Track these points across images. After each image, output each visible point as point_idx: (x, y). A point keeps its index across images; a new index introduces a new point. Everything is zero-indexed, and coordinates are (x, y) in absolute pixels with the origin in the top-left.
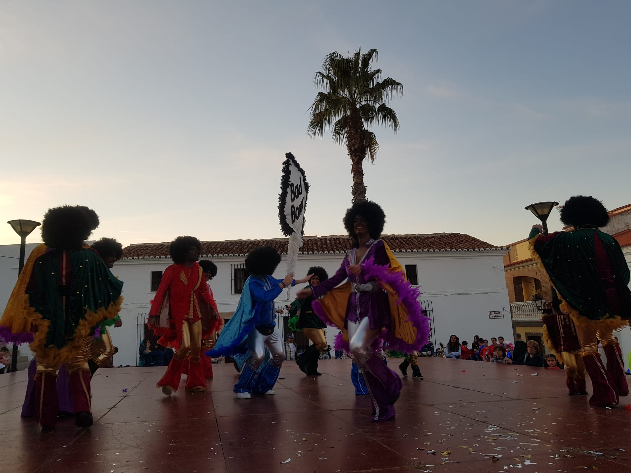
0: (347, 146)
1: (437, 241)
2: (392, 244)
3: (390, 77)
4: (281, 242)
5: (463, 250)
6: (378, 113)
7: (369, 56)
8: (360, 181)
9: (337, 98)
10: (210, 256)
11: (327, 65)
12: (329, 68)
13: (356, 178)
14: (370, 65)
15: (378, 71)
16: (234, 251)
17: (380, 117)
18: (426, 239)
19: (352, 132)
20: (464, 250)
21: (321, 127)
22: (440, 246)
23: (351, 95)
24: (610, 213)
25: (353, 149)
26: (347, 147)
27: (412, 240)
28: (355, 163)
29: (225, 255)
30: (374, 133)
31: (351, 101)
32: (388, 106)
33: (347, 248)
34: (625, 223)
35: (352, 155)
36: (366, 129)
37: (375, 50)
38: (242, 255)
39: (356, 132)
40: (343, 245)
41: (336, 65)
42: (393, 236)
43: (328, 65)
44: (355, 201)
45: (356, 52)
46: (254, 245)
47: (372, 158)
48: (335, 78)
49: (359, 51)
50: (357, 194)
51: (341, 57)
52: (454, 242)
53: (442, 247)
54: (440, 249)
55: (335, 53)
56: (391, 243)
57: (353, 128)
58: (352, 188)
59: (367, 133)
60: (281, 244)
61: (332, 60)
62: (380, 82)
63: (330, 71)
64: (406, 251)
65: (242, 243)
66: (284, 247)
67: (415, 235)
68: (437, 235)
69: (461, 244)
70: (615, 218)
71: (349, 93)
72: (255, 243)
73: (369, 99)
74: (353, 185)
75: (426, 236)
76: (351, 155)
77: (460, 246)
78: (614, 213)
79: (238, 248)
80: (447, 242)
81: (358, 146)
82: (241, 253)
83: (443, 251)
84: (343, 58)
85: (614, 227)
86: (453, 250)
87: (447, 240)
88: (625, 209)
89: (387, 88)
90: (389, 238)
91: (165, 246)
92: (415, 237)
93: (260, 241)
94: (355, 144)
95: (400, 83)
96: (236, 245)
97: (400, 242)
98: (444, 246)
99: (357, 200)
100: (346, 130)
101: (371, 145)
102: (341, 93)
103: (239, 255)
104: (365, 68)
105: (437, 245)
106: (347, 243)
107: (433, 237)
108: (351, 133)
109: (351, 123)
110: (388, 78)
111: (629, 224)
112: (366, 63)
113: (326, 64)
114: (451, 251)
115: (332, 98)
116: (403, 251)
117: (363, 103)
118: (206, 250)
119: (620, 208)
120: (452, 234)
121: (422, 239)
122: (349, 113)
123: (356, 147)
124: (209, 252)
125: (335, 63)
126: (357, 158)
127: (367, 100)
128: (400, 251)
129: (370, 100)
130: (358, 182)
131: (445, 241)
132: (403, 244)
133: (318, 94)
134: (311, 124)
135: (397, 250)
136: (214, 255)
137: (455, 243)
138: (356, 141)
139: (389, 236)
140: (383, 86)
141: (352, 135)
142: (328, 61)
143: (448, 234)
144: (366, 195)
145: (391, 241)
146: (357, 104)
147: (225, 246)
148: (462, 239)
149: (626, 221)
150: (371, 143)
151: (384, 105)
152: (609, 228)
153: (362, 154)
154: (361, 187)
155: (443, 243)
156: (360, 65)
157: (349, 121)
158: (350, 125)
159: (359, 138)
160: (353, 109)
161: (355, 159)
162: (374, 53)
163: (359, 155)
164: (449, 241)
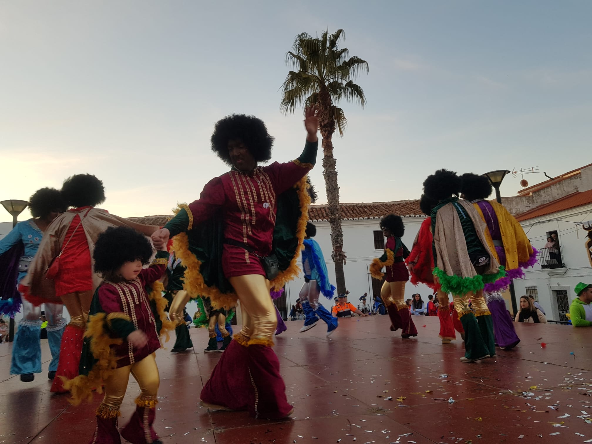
1: (402, 207)
2: (361, 212)
3: (355, 56)
6: (346, 89)
7: (337, 36)
8: (330, 154)
9: (306, 76)
12: (299, 48)
13: (326, 152)
14: (337, 44)
15: (344, 50)
17: (348, 93)
18: (392, 206)
19: (322, 108)
21: (293, 105)
23: (320, 73)
24: (560, 177)
25: (323, 124)
27: (379, 207)
28: (325, 137)
30: (342, 109)
31: (320, 79)
32: (354, 83)
33: (320, 217)
34: (574, 186)
36: (334, 105)
37: (342, 30)
39: (326, 108)
40: (316, 214)
41: (305, 45)
42: (362, 204)
43: (298, 45)
44: (326, 173)
45: (324, 33)
47: (341, 133)
48: (305, 57)
49: (327, 32)
50: (328, 166)
51: (310, 37)
53: (407, 214)
54: (405, 215)
55: (304, 34)
56: (360, 210)
57: (323, 105)
58: (322, 161)
59: (335, 109)
61: (302, 41)
62: (347, 61)
63: (300, 51)
64: (374, 218)
67: (382, 202)
68: (403, 202)
70: (565, 182)
71: (318, 72)
73: (336, 77)
74: (324, 158)
75: (392, 203)
76: (321, 130)
78: (564, 177)
80: (412, 208)
81: (328, 122)
83: (407, 217)
84: (311, 39)
85: (564, 190)
86: (417, 216)
87: (411, 207)
88: (574, 173)
89: (353, 66)
90: (358, 206)
91: (149, 219)
92: (382, 205)
94: (324, 119)
95: (366, 61)
97: (368, 209)
98: (409, 213)
99: (327, 172)
101: (340, 121)
102: (310, 71)
104: (332, 47)
105: (403, 211)
106: (320, 212)
107: (398, 204)
109: (321, 100)
110: (354, 56)
111: (578, 187)
112: (333, 43)
113: (297, 44)
114: (415, 217)
115: (302, 76)
116: (371, 218)
117: (331, 81)
119: (570, 173)
121: (388, 207)
122: (318, 91)
123: (326, 122)
125: (304, 44)
126: (327, 133)
127: (335, 78)
128: (369, 218)
129: (338, 78)
130: (328, 155)
131: (410, 207)
132: (371, 212)
133: (288, 73)
134: (283, 101)
135: (366, 218)
138: (325, 117)
139: (358, 204)
140: (349, 64)
141: (322, 111)
142: (298, 41)
143: (412, 201)
144: (336, 167)
145: (360, 209)
146: (326, 81)
149: (575, 184)
150: (340, 118)
151: (351, 81)
152: (560, 191)
153: (331, 129)
154: (331, 160)
155: (408, 210)
156: (328, 45)
157: (319, 98)
158: (319, 102)
159: (328, 114)
160: (322, 87)
161: (325, 133)
162: (341, 33)
163: (328, 130)
164: (414, 208)
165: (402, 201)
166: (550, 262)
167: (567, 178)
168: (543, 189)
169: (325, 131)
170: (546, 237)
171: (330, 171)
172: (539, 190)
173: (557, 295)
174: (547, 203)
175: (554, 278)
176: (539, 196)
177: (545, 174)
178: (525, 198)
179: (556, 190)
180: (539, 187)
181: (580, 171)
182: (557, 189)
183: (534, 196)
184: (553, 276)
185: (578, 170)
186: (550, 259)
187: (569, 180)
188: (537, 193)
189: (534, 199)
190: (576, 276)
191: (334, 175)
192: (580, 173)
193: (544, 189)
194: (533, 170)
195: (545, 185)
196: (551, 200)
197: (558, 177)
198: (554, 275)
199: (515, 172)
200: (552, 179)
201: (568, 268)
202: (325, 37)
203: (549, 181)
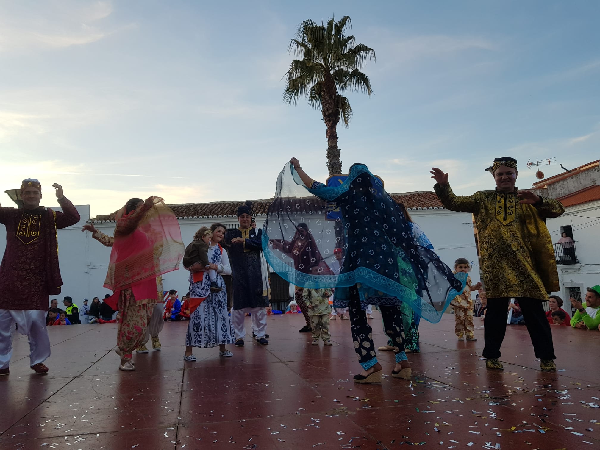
0: (322, 111)
1: (410, 199)
3: (362, 44)
4: (262, 203)
5: (433, 208)
6: (352, 78)
7: (342, 23)
8: (334, 144)
9: (311, 64)
10: (196, 218)
11: (301, 32)
12: (304, 35)
13: (330, 142)
14: (342, 31)
15: (351, 38)
16: (218, 213)
17: (353, 81)
18: (399, 198)
19: (326, 97)
20: (435, 208)
21: (297, 93)
22: (412, 205)
23: (326, 61)
24: (578, 169)
25: (327, 114)
26: (321, 113)
28: (329, 127)
29: (209, 217)
30: (347, 98)
31: (325, 66)
32: (361, 71)
34: (591, 179)
35: (327, 120)
36: (339, 94)
37: (348, 17)
38: (225, 217)
39: (330, 97)
43: (303, 32)
44: (330, 164)
45: (330, 20)
46: (237, 206)
47: (346, 122)
48: (309, 45)
49: (333, 19)
50: (332, 157)
51: (315, 24)
52: (425, 200)
53: (414, 206)
54: (412, 207)
55: (309, 21)
57: (327, 94)
58: (327, 151)
59: (341, 98)
60: (262, 206)
61: (306, 28)
62: (353, 49)
63: (304, 38)
65: (226, 204)
66: (265, 208)
69: (433, 203)
70: (582, 174)
71: (323, 60)
72: (238, 204)
73: (342, 65)
74: (328, 149)
75: (400, 195)
76: (325, 120)
77: (431, 204)
78: (582, 169)
79: (222, 209)
80: (420, 200)
81: (333, 111)
82: (225, 215)
83: (415, 209)
84: (316, 26)
85: (581, 183)
86: (424, 208)
87: (419, 199)
88: (592, 165)
89: (359, 54)
93: (243, 203)
94: (329, 108)
95: (372, 49)
96: (220, 207)
98: (416, 205)
99: (331, 163)
100: (320, 95)
101: (345, 110)
102: (315, 59)
103: (223, 217)
104: (338, 35)
105: (410, 203)
107: (406, 196)
108: (325, 99)
109: (326, 89)
110: (360, 44)
111: (596, 180)
112: (339, 30)
114: (422, 209)
115: (306, 65)
117: (337, 69)
118: (192, 212)
119: (587, 165)
120: (424, 192)
122: (323, 79)
123: (330, 111)
124: (195, 213)
125: (309, 31)
126: (331, 122)
130: (332, 146)
131: (418, 199)
133: (292, 62)
134: (287, 90)
136: (200, 217)
137: (427, 201)
138: (330, 106)
140: (355, 52)
141: (327, 100)
142: (303, 28)
143: (421, 193)
144: (340, 158)
146: (331, 70)
147: (210, 208)
148: (433, 197)
149: (592, 177)
150: (345, 108)
151: (357, 70)
152: (576, 184)
153: (336, 119)
154: (335, 150)
155: (415, 202)
156: (333, 32)
157: (324, 87)
158: (324, 91)
159: (333, 103)
160: (327, 75)
161: (329, 123)
162: (347, 20)
163: (333, 120)
164: (422, 200)
165: (410, 193)
166: (563, 258)
167: (584, 170)
168: (558, 181)
169: (330, 121)
170: (560, 232)
171: (334, 162)
172: (554, 183)
173: (570, 292)
174: (562, 196)
175: (567, 274)
176: (554, 189)
177: (562, 166)
178: (540, 190)
179: (572, 183)
180: (555, 179)
181: (598, 163)
182: (574, 182)
183: (549, 188)
184: (567, 273)
185: (596, 162)
186: (563, 255)
187: (586, 172)
188: (552, 186)
189: (549, 192)
190: (590, 272)
191: (338, 166)
192: (598, 166)
193: (560, 182)
194: (549, 162)
195: (561, 177)
196: (567, 193)
197: (576, 169)
198: (567, 271)
199: (531, 164)
200: (569, 172)
201: (581, 264)
202: (331, 25)
203: (565, 173)
